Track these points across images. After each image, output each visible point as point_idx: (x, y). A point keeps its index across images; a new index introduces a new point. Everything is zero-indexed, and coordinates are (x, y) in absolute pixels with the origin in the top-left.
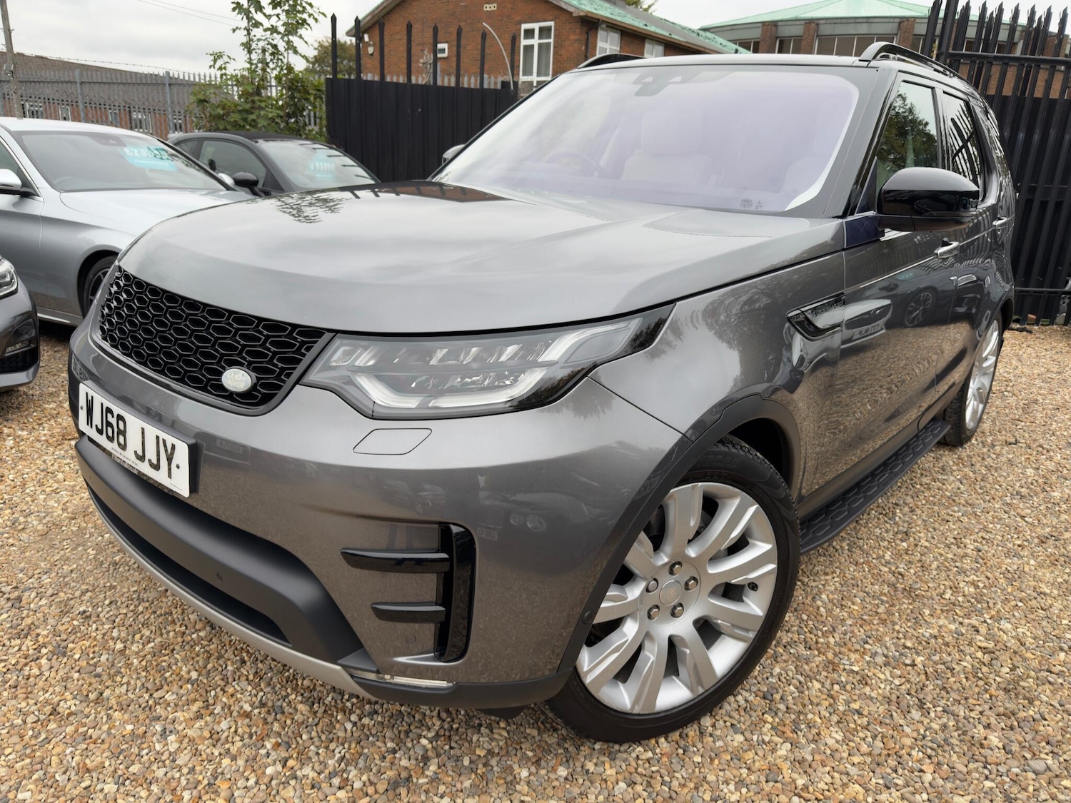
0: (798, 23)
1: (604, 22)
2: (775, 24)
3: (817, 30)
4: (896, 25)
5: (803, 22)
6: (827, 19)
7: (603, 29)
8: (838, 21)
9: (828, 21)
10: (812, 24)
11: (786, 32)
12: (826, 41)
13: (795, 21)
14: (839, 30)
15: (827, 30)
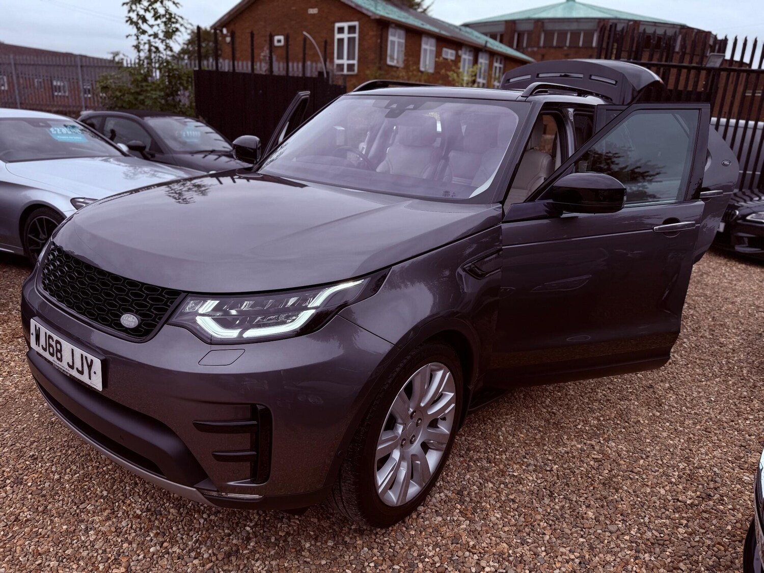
1: (393, 23)
2: (515, 22)
3: (543, 27)
4: (596, 24)
6: (549, 19)
7: (393, 28)
8: (557, 20)
9: (550, 21)
10: (540, 23)
11: (522, 27)
12: (549, 35)
13: (528, 20)
14: (558, 27)
15: (549, 27)
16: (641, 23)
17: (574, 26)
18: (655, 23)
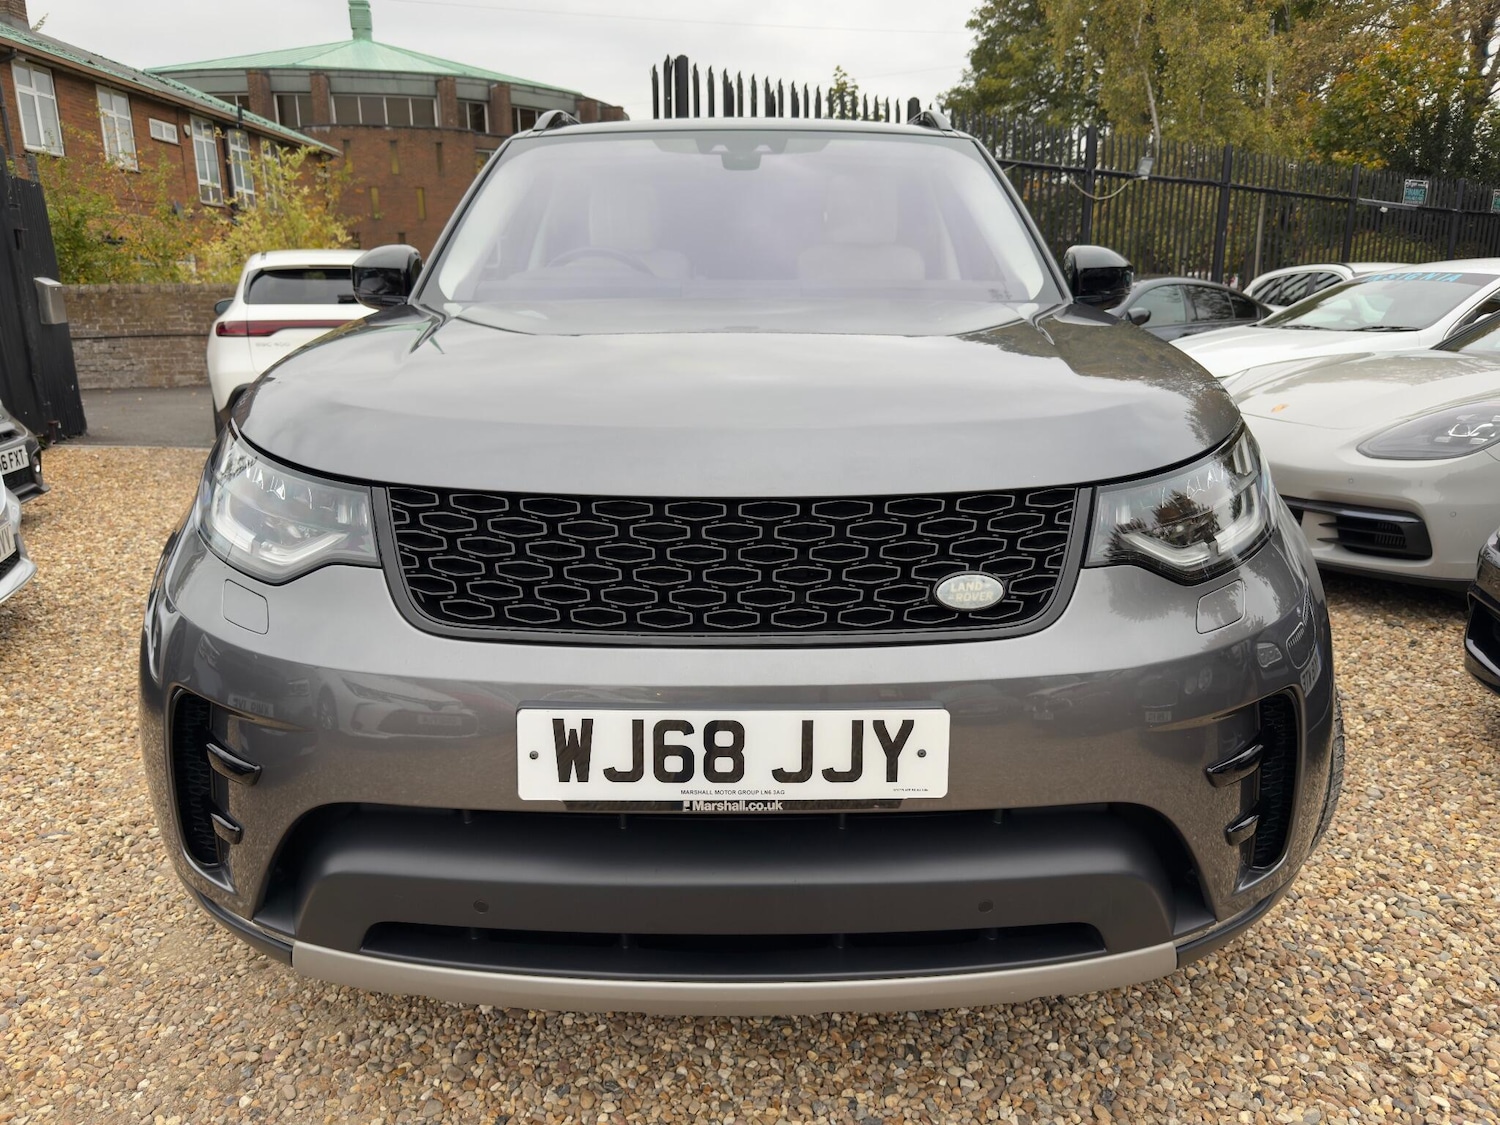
0: (298, 73)
1: (20, 52)
2: (265, 72)
3: (329, 85)
4: (432, 85)
5: (307, 73)
6: (340, 70)
7: (19, 64)
8: (355, 74)
9: (342, 74)
10: (320, 76)
11: (285, 84)
12: (345, 100)
13: (294, 70)
14: (359, 86)
15: (342, 85)
16: (512, 86)
17: (391, 87)
18: (534, 87)
